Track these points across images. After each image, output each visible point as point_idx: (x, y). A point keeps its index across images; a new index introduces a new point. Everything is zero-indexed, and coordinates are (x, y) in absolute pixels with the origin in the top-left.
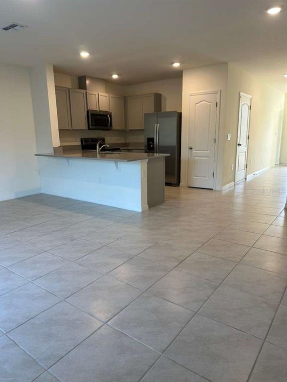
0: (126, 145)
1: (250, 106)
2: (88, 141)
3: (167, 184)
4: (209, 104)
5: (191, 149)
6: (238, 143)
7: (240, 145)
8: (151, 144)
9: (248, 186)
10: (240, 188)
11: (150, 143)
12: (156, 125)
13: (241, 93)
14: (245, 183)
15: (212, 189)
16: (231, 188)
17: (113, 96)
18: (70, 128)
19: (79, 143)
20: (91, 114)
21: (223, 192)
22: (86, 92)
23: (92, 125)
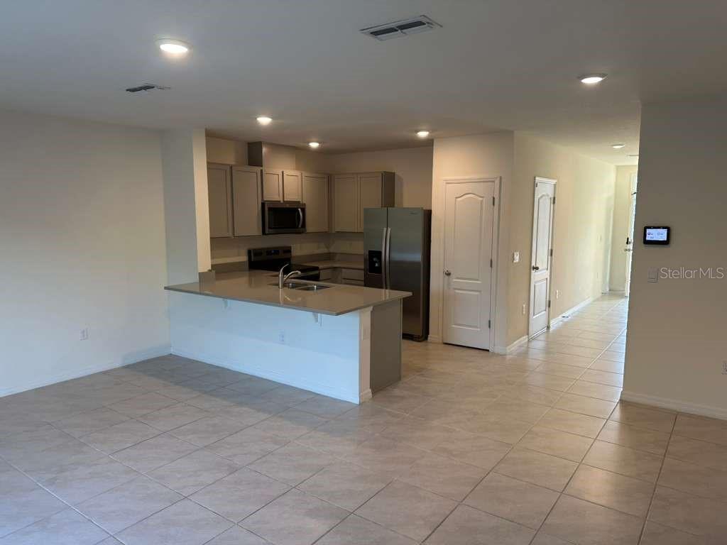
0: (329, 257)
1: (554, 198)
2: (261, 254)
3: (406, 336)
4: (481, 199)
5: (449, 274)
6: (533, 264)
7: (537, 268)
8: (376, 262)
9: (555, 343)
10: (539, 345)
11: (375, 259)
12: (385, 229)
13: (537, 178)
14: (547, 337)
15: (488, 351)
16: (523, 348)
17: (309, 175)
18: (230, 234)
19: (244, 258)
20: (270, 209)
21: (508, 357)
22: (262, 171)
23: (269, 228)
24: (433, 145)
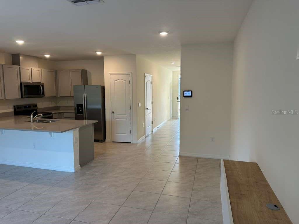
0: (57, 108)
1: (152, 82)
2: (21, 108)
3: (96, 141)
4: (125, 81)
5: (113, 113)
6: (146, 107)
7: (147, 109)
8: (80, 109)
9: (155, 137)
10: (149, 138)
11: (80, 108)
12: (84, 94)
13: (145, 74)
14: (152, 136)
15: (130, 143)
16: (144, 140)
17: (45, 70)
18: (3, 98)
19: (12, 110)
20: (25, 86)
21: (138, 144)
22: (20, 67)
23: (25, 95)
24: (103, 59)
